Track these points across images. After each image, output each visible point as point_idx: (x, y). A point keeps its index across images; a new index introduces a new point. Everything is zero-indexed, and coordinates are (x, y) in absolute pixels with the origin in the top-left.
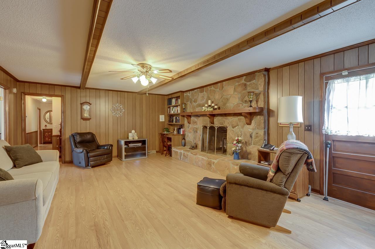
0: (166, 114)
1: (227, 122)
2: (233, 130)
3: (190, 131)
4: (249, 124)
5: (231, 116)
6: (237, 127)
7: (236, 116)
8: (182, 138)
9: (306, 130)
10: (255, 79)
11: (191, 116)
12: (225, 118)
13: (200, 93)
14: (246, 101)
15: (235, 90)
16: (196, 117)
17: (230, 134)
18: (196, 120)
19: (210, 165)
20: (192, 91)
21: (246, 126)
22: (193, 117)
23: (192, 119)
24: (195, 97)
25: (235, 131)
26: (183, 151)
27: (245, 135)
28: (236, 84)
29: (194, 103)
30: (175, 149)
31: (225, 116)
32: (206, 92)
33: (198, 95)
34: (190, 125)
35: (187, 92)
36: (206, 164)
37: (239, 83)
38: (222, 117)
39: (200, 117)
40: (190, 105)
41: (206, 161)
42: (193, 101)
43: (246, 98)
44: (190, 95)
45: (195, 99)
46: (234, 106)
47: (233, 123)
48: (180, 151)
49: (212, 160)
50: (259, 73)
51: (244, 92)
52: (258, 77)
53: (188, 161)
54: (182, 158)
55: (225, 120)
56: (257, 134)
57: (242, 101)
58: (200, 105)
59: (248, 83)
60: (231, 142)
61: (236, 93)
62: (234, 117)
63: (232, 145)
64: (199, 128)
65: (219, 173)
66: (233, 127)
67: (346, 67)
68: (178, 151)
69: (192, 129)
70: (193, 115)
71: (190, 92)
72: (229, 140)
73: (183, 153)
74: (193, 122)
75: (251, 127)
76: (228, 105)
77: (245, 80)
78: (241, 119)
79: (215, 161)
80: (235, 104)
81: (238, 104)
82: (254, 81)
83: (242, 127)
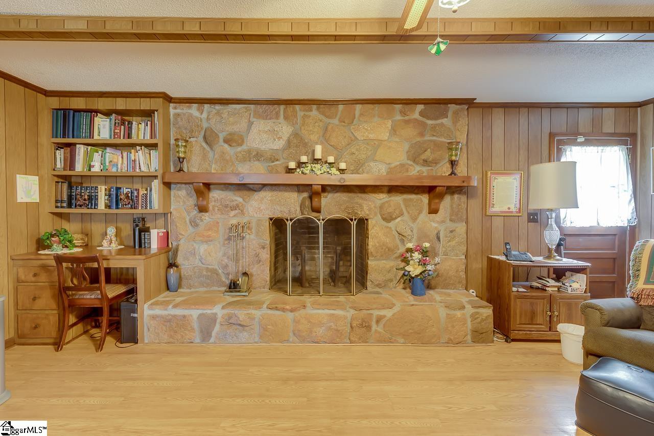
0: (46, 171)
1: (368, 206)
2: (387, 227)
3: (209, 236)
4: (433, 211)
5: (382, 192)
6: (399, 219)
7: (398, 194)
8: (167, 264)
9: (530, 221)
10: (447, 117)
11: (211, 186)
12: (361, 197)
13: (254, 117)
14: (425, 161)
15: (394, 131)
16: (239, 190)
17: (377, 234)
18: (240, 200)
19: (369, 328)
20: (218, 107)
21: (424, 216)
22: (223, 190)
23: (215, 195)
24: (233, 129)
25: (393, 229)
26: (223, 308)
27: (423, 236)
28: (398, 117)
29: (226, 146)
30: (165, 310)
31: (360, 193)
32: (286, 118)
33: (250, 124)
34: (203, 215)
35: (187, 105)
36: (348, 329)
37: (406, 118)
38: (350, 195)
39: (260, 191)
40: (204, 149)
41: (349, 319)
42: (221, 140)
43: (428, 155)
44: (205, 115)
45: (230, 134)
46: (390, 168)
47: (390, 210)
48: (200, 312)
49: (376, 313)
50: (458, 107)
51: (419, 139)
52: (456, 113)
53: (256, 335)
54: (214, 334)
55: (360, 201)
56: (451, 232)
57: (414, 161)
58: (262, 156)
59: (430, 122)
60: (382, 256)
61: (397, 140)
62: (390, 195)
63: (384, 262)
64: (254, 225)
65: (402, 340)
66: (388, 219)
67: (581, 130)
68: (186, 312)
69: (218, 229)
70: (222, 186)
71: (206, 106)
72: (377, 252)
73: (220, 316)
74: (221, 206)
75: (438, 219)
76: (372, 164)
77: (421, 114)
78: (411, 200)
79: (388, 313)
80: (393, 165)
81: (402, 165)
82: (444, 121)
83: (414, 219)
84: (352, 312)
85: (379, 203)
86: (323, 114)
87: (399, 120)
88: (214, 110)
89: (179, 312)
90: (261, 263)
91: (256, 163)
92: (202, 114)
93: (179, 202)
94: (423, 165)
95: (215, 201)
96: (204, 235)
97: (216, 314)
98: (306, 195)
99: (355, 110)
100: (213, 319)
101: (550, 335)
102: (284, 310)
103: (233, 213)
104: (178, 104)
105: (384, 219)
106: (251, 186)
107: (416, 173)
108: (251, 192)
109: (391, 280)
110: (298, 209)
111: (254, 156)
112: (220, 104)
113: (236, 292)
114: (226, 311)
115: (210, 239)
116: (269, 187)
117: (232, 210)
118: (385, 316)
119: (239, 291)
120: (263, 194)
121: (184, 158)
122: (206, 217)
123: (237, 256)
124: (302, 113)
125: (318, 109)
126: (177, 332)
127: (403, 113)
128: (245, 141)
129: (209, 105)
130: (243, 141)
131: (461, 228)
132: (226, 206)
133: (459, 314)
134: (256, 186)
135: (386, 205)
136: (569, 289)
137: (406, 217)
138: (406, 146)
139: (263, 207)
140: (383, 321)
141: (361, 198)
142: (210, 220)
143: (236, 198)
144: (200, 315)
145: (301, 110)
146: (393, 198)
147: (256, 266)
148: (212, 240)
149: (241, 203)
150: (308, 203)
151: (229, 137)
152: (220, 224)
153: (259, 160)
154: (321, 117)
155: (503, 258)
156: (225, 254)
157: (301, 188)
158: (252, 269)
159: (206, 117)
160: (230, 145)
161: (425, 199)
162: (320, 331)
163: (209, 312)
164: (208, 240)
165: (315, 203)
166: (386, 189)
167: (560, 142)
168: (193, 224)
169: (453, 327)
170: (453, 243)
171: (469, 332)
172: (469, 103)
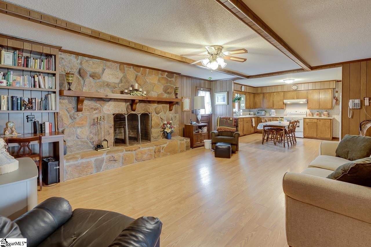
1: (152, 108)
2: (158, 116)
5: (156, 103)
6: (161, 113)
7: (161, 104)
9: (192, 113)
10: (173, 78)
13: (106, 67)
14: (168, 92)
15: (159, 81)
16: (98, 100)
17: (154, 119)
19: (160, 152)
20: (87, 58)
21: (168, 112)
22: (89, 100)
23: (86, 103)
24: (95, 71)
25: (159, 117)
26: (107, 154)
27: (168, 119)
28: (160, 76)
29: (91, 78)
30: (76, 161)
31: (149, 103)
32: (120, 70)
33: (104, 70)
34: (78, 113)
35: (69, 54)
36: (154, 153)
37: (163, 76)
38: (145, 104)
39: (109, 101)
40: (79, 78)
41: (154, 150)
42: (88, 75)
43: (169, 90)
44: (79, 61)
45: (93, 73)
46: (158, 94)
47: (159, 110)
48: (95, 158)
49: (162, 146)
50: (176, 75)
51: (166, 85)
52: (176, 77)
53: (121, 163)
54: (103, 167)
55: (149, 106)
56: (175, 117)
57: (165, 92)
58: (110, 85)
59: (169, 79)
60: (156, 127)
61: (160, 84)
62: (158, 104)
63: (157, 129)
64: (106, 117)
65: (169, 154)
66: (157, 113)
67: (202, 86)
68: (88, 160)
69: (87, 120)
70: (89, 98)
71: (80, 56)
72: (154, 126)
73: (105, 158)
74: (89, 109)
75: (172, 113)
76: (152, 92)
77: (167, 76)
78: (164, 106)
79: (165, 145)
80: (159, 93)
81: (162, 93)
82: (173, 79)
83: (165, 113)
84: (155, 147)
85: (154, 107)
86: (135, 70)
87: (160, 77)
88: (84, 60)
89: (84, 160)
90: (110, 135)
91: (107, 88)
92: (77, 60)
93: (63, 106)
94: (168, 94)
95: (85, 106)
96: (80, 124)
97: (104, 158)
98: (128, 104)
99: (146, 70)
100: (102, 160)
101: (201, 144)
102: (132, 151)
103: (94, 112)
104: (63, 53)
105: (156, 113)
106: (104, 99)
107: (165, 97)
108: (105, 102)
109: (159, 136)
110: (126, 109)
111: (106, 85)
112: (89, 57)
113: (102, 149)
114: (108, 156)
115: (83, 125)
116: (113, 100)
117: (95, 110)
118: (164, 146)
119: (104, 148)
120: (110, 103)
121: (71, 83)
122: (80, 114)
123: (98, 132)
124: (127, 69)
125: (133, 68)
126: (83, 171)
127: (162, 75)
128: (101, 77)
129: (82, 57)
130: (100, 77)
131: (177, 115)
132: (92, 108)
133: (183, 142)
134: (107, 99)
135: (157, 108)
136: (204, 131)
137: (163, 112)
138: (162, 87)
139: (110, 108)
140: (164, 148)
141: (149, 105)
142: (83, 115)
143: (98, 104)
144: (96, 160)
145: (126, 67)
146: (159, 105)
147: (108, 136)
148: (84, 126)
149: (99, 107)
150: (130, 107)
151: (93, 74)
152: (88, 118)
153: (108, 87)
154: (135, 72)
155: (190, 124)
156: (91, 132)
157: (127, 101)
158: (106, 138)
159: (80, 62)
160: (94, 79)
161: (168, 106)
162: (145, 156)
163: (100, 157)
164: (81, 126)
165: (134, 107)
166: (157, 102)
167: (198, 90)
168: (72, 118)
169: (182, 146)
170: (176, 121)
171: (185, 147)
172: (179, 74)
